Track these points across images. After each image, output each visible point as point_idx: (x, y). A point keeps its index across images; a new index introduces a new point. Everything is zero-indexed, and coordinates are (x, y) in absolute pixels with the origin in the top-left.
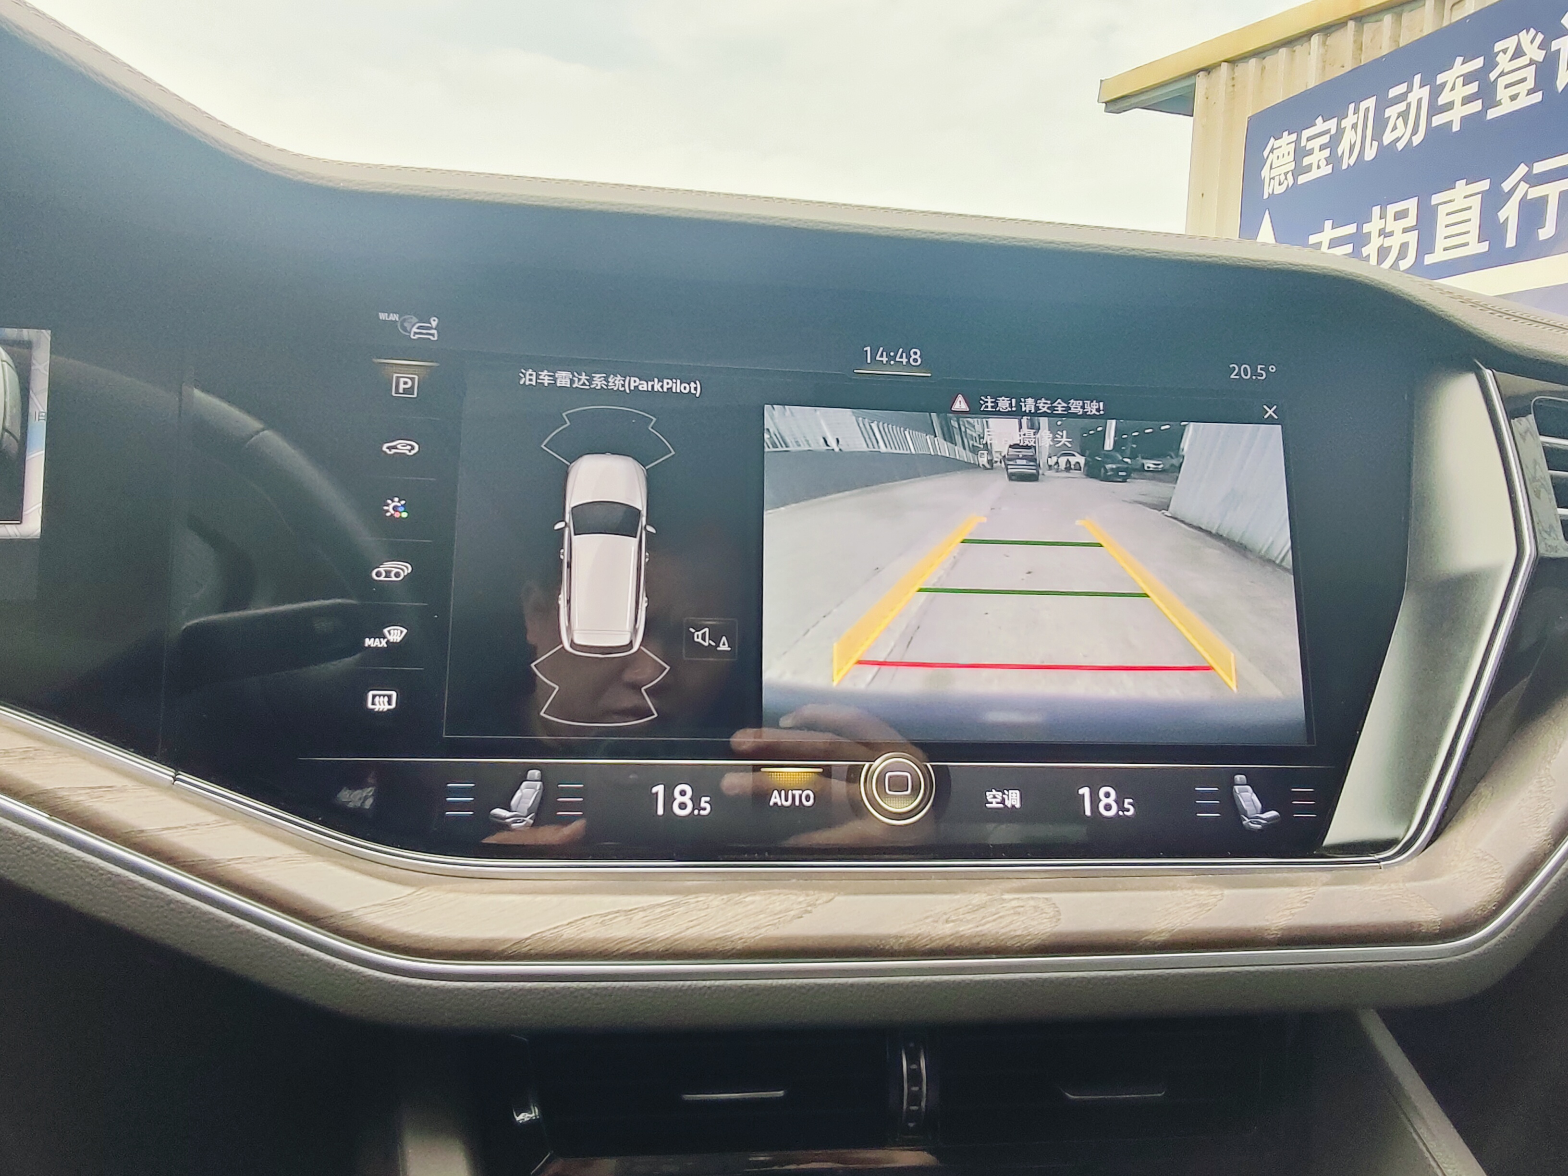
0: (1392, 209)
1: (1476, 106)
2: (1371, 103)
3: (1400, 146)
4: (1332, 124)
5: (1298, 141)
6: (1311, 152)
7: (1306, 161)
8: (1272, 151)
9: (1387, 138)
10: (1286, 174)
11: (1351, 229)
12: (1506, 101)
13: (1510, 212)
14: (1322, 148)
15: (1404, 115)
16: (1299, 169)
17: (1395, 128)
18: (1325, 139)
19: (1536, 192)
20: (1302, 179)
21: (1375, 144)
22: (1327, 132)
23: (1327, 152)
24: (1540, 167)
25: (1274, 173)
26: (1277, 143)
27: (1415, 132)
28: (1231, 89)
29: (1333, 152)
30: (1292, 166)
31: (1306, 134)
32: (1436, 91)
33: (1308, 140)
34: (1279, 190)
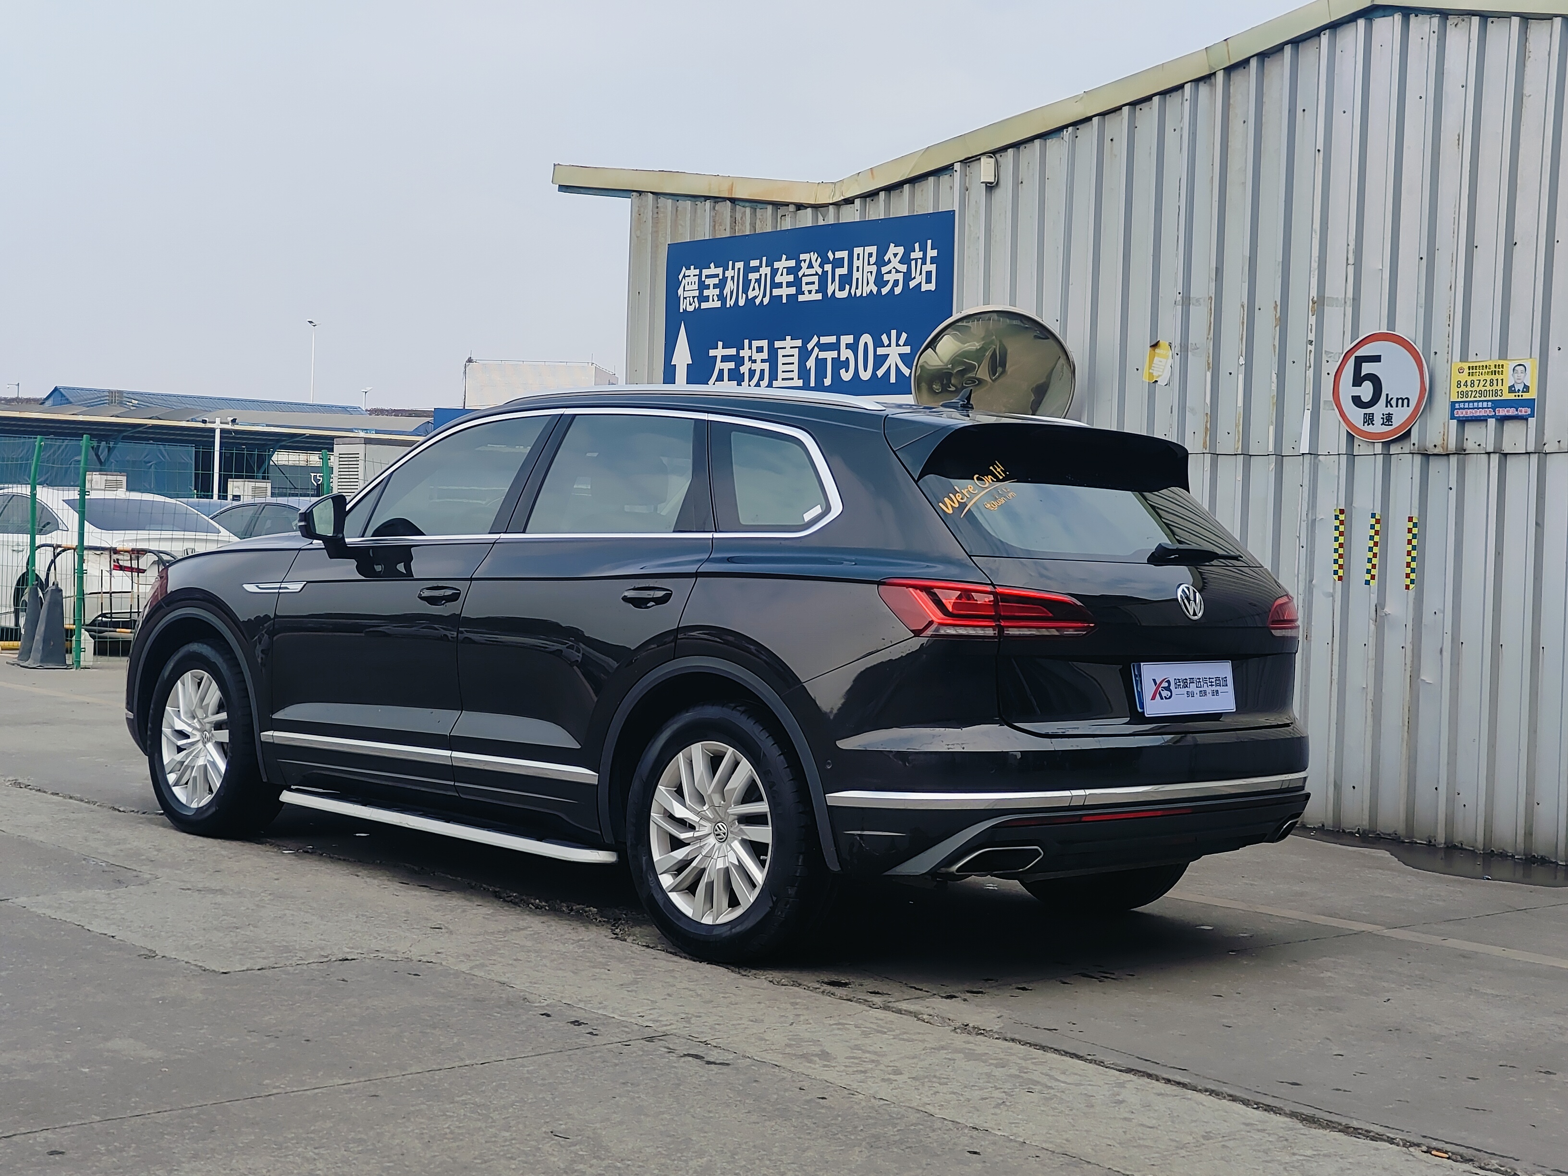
0: (756, 344)
1: (793, 290)
2: (740, 265)
3: (758, 301)
4: (719, 271)
5: (700, 275)
6: (708, 287)
7: (706, 293)
8: (684, 277)
9: (751, 294)
10: (694, 297)
11: (733, 352)
12: (806, 292)
13: (811, 363)
14: (715, 286)
15: (758, 281)
16: (703, 298)
17: (754, 289)
18: (716, 281)
19: (822, 355)
20: (704, 305)
21: (744, 295)
22: (717, 276)
23: (717, 291)
24: (824, 340)
25: (686, 294)
26: (688, 273)
27: (764, 296)
28: (655, 216)
29: (721, 292)
30: (696, 293)
31: (705, 272)
32: (774, 272)
33: (707, 277)
34: (690, 309)
